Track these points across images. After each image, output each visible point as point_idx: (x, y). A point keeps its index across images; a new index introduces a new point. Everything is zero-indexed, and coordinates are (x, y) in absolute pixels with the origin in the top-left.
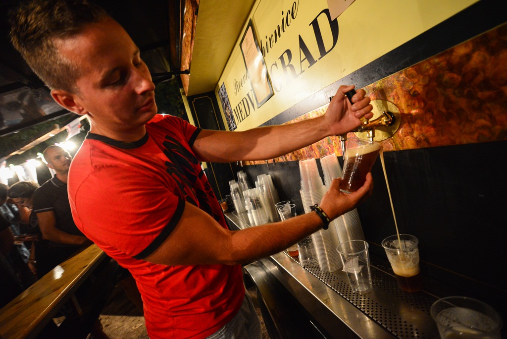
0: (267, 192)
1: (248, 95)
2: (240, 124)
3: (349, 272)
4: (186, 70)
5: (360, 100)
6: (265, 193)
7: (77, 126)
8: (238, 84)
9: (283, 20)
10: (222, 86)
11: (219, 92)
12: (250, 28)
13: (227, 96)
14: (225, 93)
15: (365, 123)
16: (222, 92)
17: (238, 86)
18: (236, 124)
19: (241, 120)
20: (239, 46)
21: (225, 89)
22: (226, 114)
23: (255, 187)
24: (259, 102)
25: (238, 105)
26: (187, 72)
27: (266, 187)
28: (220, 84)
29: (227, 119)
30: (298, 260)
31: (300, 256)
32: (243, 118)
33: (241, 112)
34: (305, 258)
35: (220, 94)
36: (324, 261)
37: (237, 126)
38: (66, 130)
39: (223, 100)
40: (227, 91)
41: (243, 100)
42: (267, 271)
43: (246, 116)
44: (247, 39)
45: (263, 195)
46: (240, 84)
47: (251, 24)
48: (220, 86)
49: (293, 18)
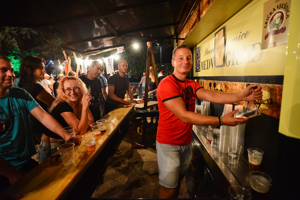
0: (206, 109)
1: (211, 59)
2: (202, 70)
3: (230, 155)
4: (183, 38)
5: (257, 91)
6: (204, 109)
7: (122, 49)
8: (208, 51)
9: (240, 36)
10: (198, 48)
11: (196, 49)
12: (223, 30)
13: (200, 54)
14: (199, 52)
15: (257, 101)
16: (198, 50)
17: (208, 52)
18: (200, 69)
19: (204, 69)
20: (214, 35)
21: (200, 50)
22: (196, 62)
23: (200, 105)
24: (216, 65)
25: (205, 61)
26: (183, 39)
27: (206, 106)
28: (198, 46)
29: (196, 64)
30: (211, 144)
31: (212, 143)
32: (205, 69)
33: (205, 65)
34: (214, 144)
35: (196, 51)
36: (222, 148)
37: (201, 70)
38: (116, 49)
39: (197, 54)
40: (200, 51)
41: (208, 60)
42: (195, 144)
43: (207, 68)
44: (219, 34)
45: (203, 109)
46: (209, 52)
47: (224, 28)
48: (197, 47)
49: (245, 38)
